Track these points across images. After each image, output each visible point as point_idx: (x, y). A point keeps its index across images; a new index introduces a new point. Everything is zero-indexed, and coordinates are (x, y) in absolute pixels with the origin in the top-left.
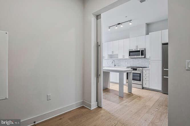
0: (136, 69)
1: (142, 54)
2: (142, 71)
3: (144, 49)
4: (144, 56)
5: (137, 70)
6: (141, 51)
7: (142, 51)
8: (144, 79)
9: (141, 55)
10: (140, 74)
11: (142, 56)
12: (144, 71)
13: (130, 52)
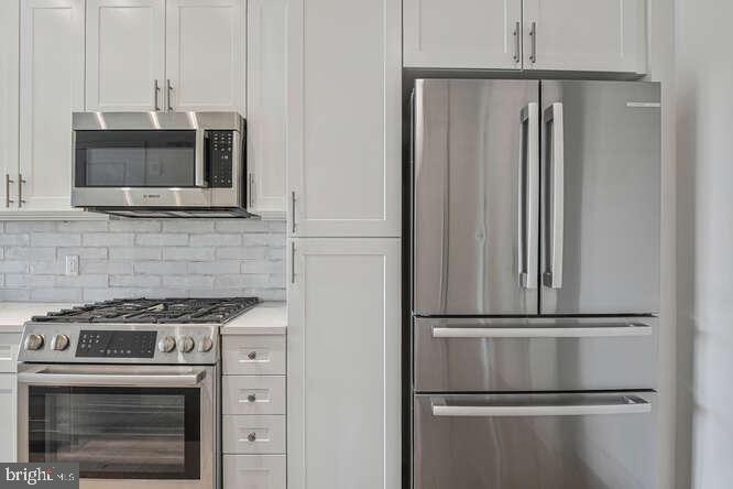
0: (143, 345)
1: (216, 175)
2: (212, 357)
3: (236, 126)
4: (228, 196)
5: (160, 345)
6: (208, 142)
7: (217, 143)
8: (235, 440)
9: (210, 182)
10: (192, 396)
11: (218, 191)
12: (236, 360)
13: (88, 141)
